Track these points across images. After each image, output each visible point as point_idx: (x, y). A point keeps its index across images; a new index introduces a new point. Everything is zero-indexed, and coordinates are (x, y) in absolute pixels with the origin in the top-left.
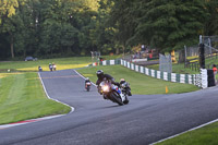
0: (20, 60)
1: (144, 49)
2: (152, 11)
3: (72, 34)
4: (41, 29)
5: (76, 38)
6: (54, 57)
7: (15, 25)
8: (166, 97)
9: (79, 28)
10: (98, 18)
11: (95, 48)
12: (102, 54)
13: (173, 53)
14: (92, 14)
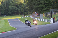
0: (3, 16)
1: (36, 13)
2: (38, 3)
3: (17, 9)
4: (8, 8)
5: (18, 10)
6: (12, 15)
7: (1, 7)
8: (42, 25)
9: (18, 8)
10: (24, 5)
11: (23, 13)
12: (25, 14)
13: (44, 14)
14: (22, 4)
